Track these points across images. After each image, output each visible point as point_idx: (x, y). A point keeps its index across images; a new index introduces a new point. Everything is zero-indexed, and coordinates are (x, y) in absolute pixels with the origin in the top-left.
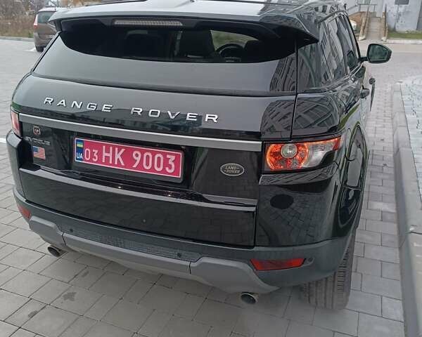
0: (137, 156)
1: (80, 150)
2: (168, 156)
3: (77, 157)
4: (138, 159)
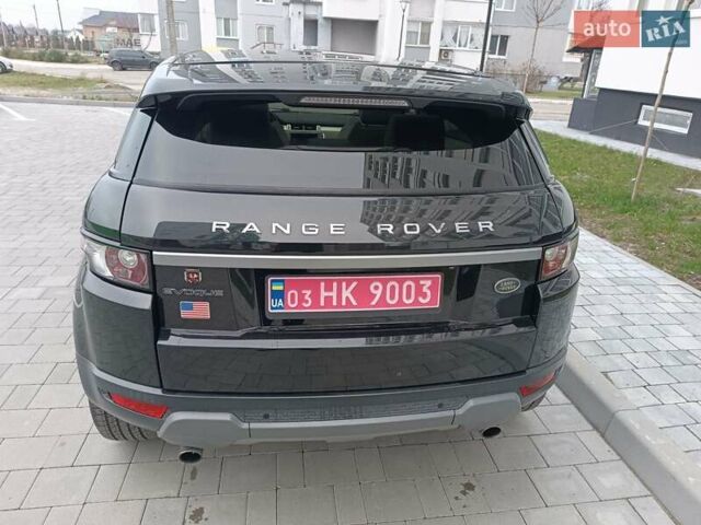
0: (376, 288)
1: (279, 295)
2: (422, 282)
3: (273, 307)
4: (378, 293)
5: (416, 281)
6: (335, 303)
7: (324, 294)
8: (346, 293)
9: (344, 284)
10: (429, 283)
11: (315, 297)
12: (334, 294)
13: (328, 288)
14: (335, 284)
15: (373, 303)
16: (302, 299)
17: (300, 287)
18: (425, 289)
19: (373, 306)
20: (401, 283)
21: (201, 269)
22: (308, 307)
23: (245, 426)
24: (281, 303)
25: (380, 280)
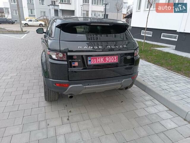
0: (107, 59)
1: (90, 61)
3: (89, 63)
5: (114, 57)
6: (100, 62)
7: (98, 60)
8: (102, 60)
9: (101, 58)
10: (116, 57)
11: (96, 61)
12: (100, 60)
13: (99, 59)
14: (100, 58)
15: (107, 61)
16: (94, 61)
17: (93, 59)
18: (115, 59)
19: (107, 62)
20: (111, 57)
21: (76, 56)
22: (95, 63)
23: (85, 87)
24: (90, 62)
25: (108, 57)
